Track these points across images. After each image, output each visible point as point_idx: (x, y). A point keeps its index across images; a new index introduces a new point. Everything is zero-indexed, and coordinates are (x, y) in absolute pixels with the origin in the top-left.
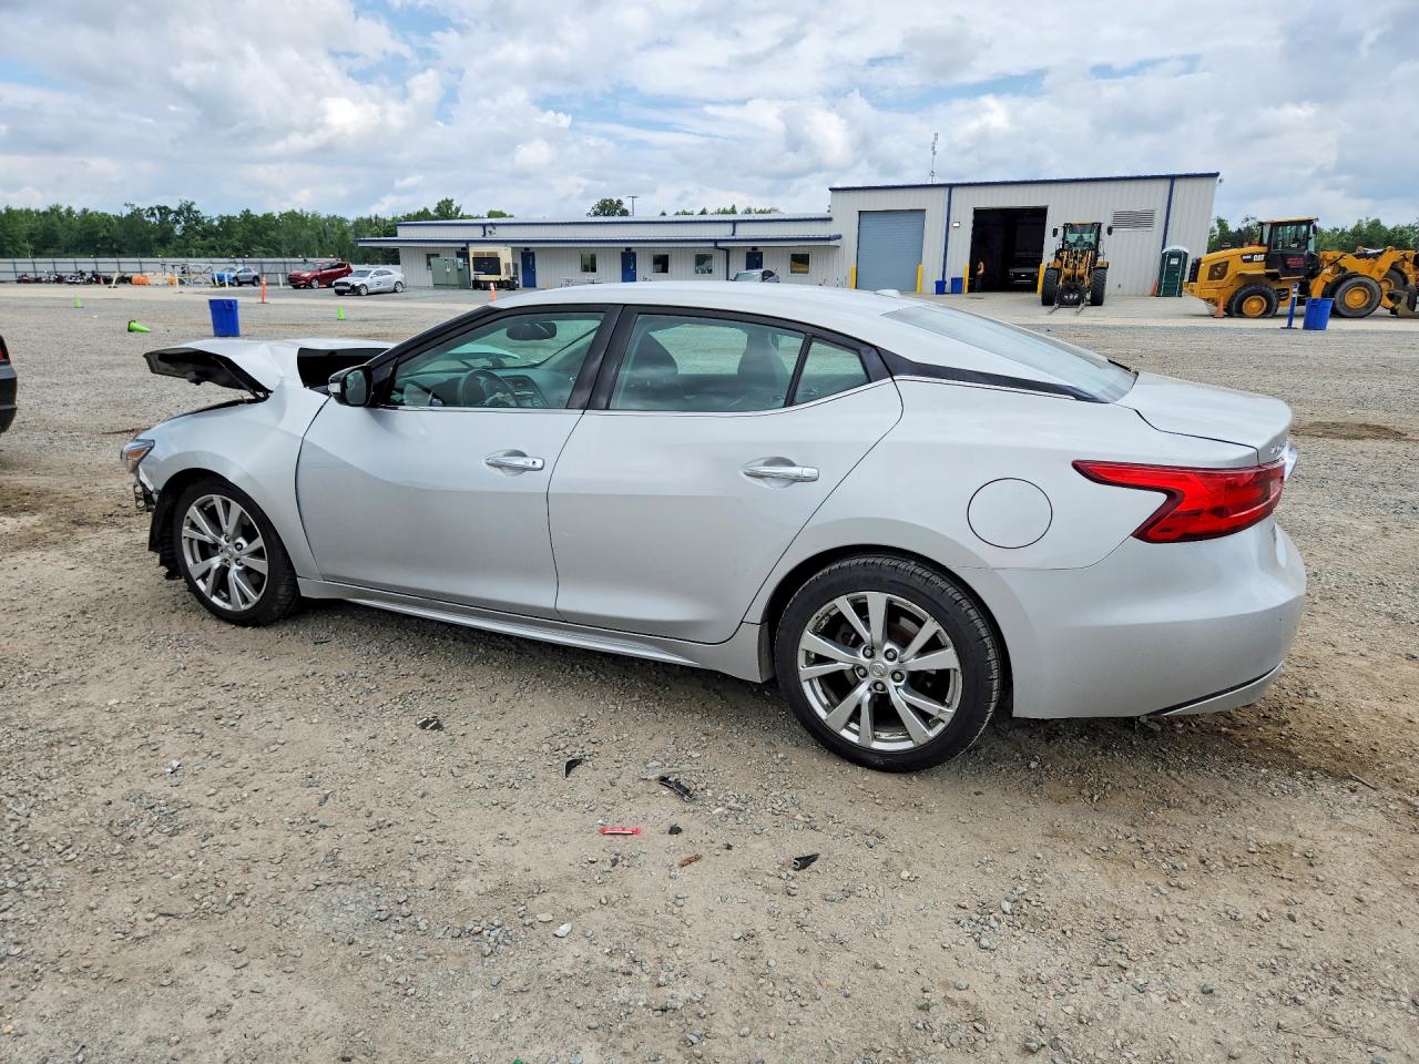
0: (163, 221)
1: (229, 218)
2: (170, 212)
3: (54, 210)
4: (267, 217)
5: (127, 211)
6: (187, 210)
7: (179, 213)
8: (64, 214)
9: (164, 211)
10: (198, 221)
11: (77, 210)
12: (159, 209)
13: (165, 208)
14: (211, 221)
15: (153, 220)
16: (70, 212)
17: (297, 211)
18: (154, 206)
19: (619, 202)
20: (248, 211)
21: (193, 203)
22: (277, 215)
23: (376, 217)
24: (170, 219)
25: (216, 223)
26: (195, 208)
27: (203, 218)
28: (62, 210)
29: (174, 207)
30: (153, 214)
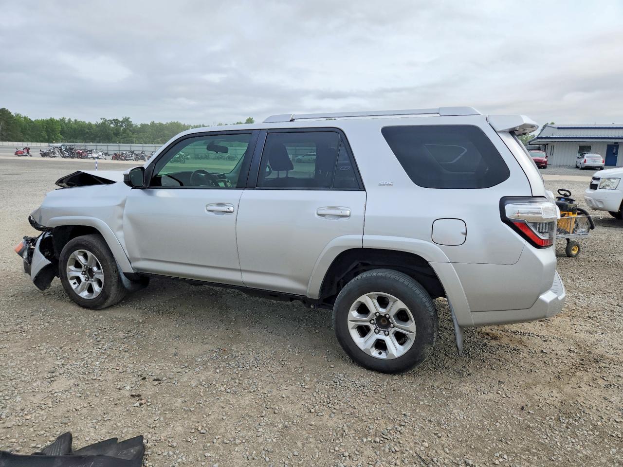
0: (117, 125)
1: (145, 125)
2: (119, 121)
3: (63, 120)
4: (161, 124)
5: (100, 121)
6: (126, 120)
7: (122, 122)
9: (116, 121)
10: (131, 125)
11: (73, 120)
12: (114, 120)
13: (117, 120)
14: (136, 126)
15: (112, 125)
16: (70, 121)
17: (176, 122)
18: (112, 119)
20: (154, 122)
21: (129, 118)
24: (119, 125)
25: (139, 126)
26: (130, 120)
27: (133, 124)
28: (66, 120)
30: (112, 123)
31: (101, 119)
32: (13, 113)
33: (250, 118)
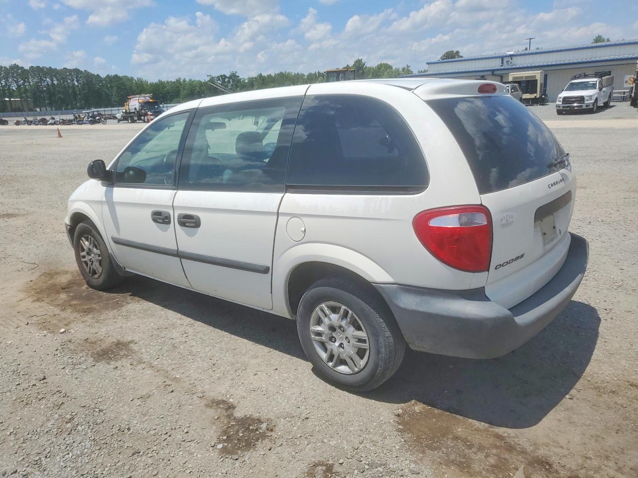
0: (224, 81)
1: (252, 78)
2: (226, 77)
3: (178, 81)
4: (270, 76)
5: (208, 79)
6: (234, 75)
7: (230, 77)
8: (182, 82)
9: (223, 77)
10: (239, 81)
11: (187, 80)
12: (221, 76)
13: (224, 75)
14: (244, 81)
15: (219, 82)
16: (184, 81)
17: (284, 72)
18: (219, 75)
19: (458, 52)
21: (236, 72)
22: (273, 75)
23: (319, 72)
24: (226, 80)
25: (246, 81)
26: (237, 74)
27: (240, 79)
28: (181, 80)
29: (228, 75)
30: (219, 80)
31: (208, 76)
32: (135, 78)
33: (359, 60)
